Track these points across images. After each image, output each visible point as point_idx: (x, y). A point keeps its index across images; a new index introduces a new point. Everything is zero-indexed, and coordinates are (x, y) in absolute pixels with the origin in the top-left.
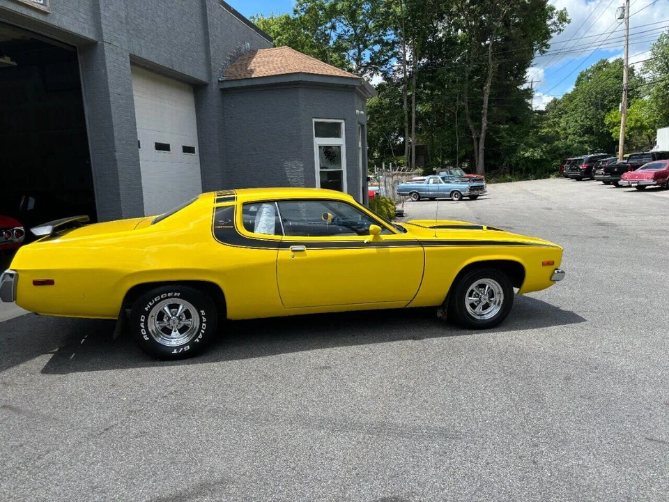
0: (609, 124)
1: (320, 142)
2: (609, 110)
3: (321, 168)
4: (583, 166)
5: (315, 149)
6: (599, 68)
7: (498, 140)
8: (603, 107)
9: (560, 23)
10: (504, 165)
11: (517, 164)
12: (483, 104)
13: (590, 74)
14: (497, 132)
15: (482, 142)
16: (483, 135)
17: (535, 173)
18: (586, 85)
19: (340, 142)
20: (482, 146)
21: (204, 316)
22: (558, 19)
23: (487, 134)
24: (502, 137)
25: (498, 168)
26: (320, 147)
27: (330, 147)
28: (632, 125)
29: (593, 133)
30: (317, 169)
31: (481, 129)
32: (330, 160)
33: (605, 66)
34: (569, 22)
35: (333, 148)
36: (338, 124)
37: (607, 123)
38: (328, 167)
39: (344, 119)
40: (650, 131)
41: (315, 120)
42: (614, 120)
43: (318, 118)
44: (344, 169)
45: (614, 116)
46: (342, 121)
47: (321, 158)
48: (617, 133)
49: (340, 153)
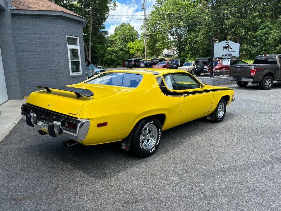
0: (129, 47)
1: (70, 47)
2: (128, 42)
3: (71, 60)
4: (133, 63)
5: (68, 50)
6: (122, 26)
7: (97, 51)
8: (126, 41)
9: (114, 6)
10: (100, 61)
11: (105, 62)
12: (89, 35)
13: (119, 28)
14: (96, 47)
15: (90, 51)
16: (90, 49)
17: (112, 65)
18: (119, 32)
19: (77, 47)
20: (90, 53)
21: (160, 131)
22: (113, 5)
23: (92, 48)
24: (98, 50)
25: (97, 63)
26: (70, 50)
27: (74, 50)
28: (136, 49)
29: (123, 51)
30: (70, 61)
31: (89, 46)
32: (74, 56)
33: (124, 25)
34: (117, 7)
35: (75, 50)
36: (76, 39)
37: (128, 47)
38: (74, 59)
39: (79, 37)
40: (142, 51)
41: (67, 36)
42: (130, 46)
43: (68, 35)
44: (80, 60)
45: (130, 44)
46: (78, 38)
47: (71, 55)
48: (131, 51)
49: (78, 53)
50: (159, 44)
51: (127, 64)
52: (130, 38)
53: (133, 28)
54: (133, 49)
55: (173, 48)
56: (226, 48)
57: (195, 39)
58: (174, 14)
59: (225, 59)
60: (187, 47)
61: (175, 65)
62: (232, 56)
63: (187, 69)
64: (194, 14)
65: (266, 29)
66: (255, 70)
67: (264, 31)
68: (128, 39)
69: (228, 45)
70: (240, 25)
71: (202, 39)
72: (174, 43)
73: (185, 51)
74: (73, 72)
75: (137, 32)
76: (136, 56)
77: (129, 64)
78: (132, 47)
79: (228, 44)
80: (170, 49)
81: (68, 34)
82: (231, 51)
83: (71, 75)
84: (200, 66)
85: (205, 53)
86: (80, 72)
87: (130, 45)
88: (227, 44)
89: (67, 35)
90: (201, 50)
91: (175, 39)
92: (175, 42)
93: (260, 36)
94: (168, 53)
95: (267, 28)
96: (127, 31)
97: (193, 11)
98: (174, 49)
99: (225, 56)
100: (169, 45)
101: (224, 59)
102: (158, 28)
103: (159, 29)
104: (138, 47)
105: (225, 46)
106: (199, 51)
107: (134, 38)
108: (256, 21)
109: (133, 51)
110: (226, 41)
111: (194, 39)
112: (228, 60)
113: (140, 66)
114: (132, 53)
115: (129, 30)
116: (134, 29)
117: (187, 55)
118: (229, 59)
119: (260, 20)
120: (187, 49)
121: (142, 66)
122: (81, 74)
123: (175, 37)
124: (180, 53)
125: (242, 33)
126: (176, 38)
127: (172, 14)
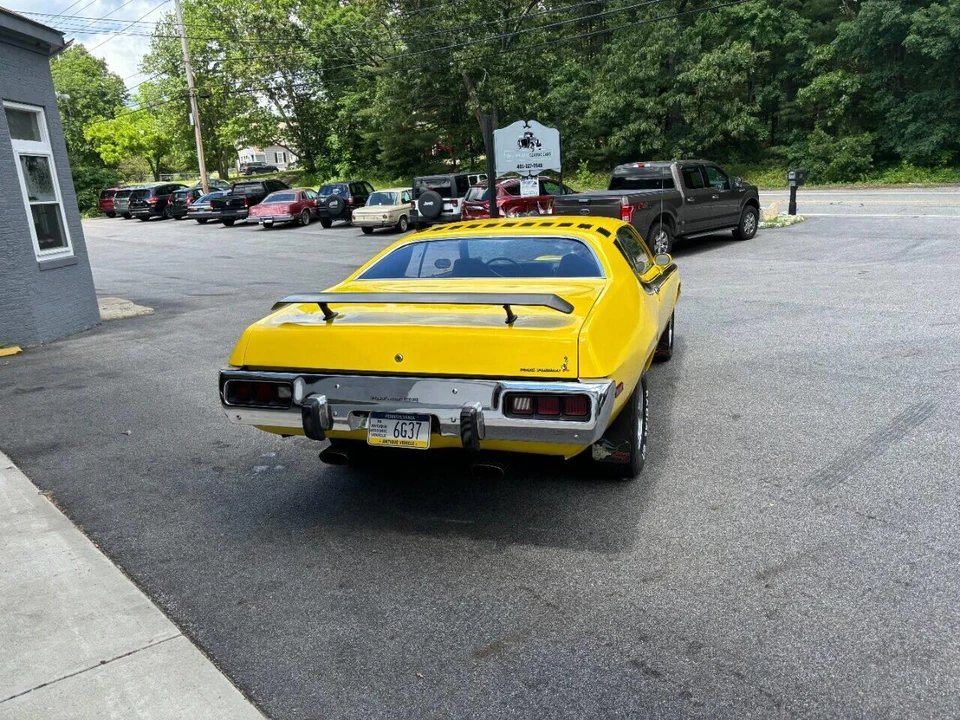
0: (93, 139)
1: (21, 147)
2: (86, 120)
3: (31, 199)
4: (151, 200)
5: (16, 162)
19: (41, 147)
26: (21, 158)
27: (34, 159)
28: (125, 144)
30: (27, 204)
32: (39, 183)
35: (39, 160)
36: (34, 114)
37: (88, 138)
38: (38, 195)
39: (44, 107)
40: (151, 152)
41: (6, 104)
42: (98, 134)
43: (9, 100)
44: (59, 199)
45: (96, 129)
46: (41, 110)
47: (26, 179)
48: (106, 154)
49: (48, 170)
50: (230, 127)
51: (124, 204)
52: (95, 106)
53: (102, 65)
54: (113, 147)
55: (283, 143)
56: (525, 143)
57: (363, 112)
58: (273, 22)
59: (527, 177)
60: (334, 138)
61: (336, 203)
62: (545, 168)
63: (387, 214)
64: (347, 23)
65: (573, 84)
66: (630, 208)
67: (567, 88)
68: (84, 107)
69: (531, 134)
70: (501, 68)
71: (387, 112)
72: (282, 125)
73: (327, 151)
74: (43, 247)
75: (120, 82)
76: (127, 171)
77: (133, 204)
78: (108, 138)
79: (530, 130)
80: (271, 144)
81: (8, 98)
82: (539, 152)
83: (38, 260)
84: (431, 203)
85: (398, 157)
86: (67, 246)
87: (99, 130)
88: (527, 130)
89: (6, 100)
90: (388, 149)
91: (285, 110)
92: (285, 120)
93: (560, 103)
94: (256, 161)
95: (575, 82)
96: (78, 77)
97: (343, 15)
98: (285, 147)
99: (525, 169)
100: (267, 130)
101: (524, 177)
102: (211, 66)
103: (214, 70)
104: (131, 138)
105: (522, 137)
106: (380, 152)
107: (108, 102)
108: (543, 60)
109: (114, 151)
110: (523, 123)
111: (357, 110)
112: (534, 180)
113: (190, 210)
114: (112, 160)
115: (84, 71)
116: (104, 68)
117: (337, 166)
118: (535, 177)
119: (552, 57)
120: (335, 147)
121: (198, 210)
122: (72, 254)
123: (283, 103)
124: (309, 157)
125: (508, 93)
126: (287, 107)
127: (266, 20)
